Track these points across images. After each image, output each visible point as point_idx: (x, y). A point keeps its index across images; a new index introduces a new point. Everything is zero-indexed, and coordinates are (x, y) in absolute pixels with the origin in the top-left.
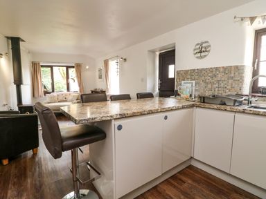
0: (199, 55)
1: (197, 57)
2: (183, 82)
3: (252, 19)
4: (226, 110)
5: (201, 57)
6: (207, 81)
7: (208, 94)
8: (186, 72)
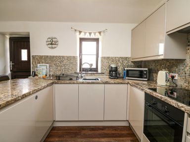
0: (51, 46)
1: (49, 47)
2: (38, 65)
3: (80, 32)
4: (74, 83)
5: (52, 48)
6: (57, 64)
7: (58, 73)
8: (41, 57)
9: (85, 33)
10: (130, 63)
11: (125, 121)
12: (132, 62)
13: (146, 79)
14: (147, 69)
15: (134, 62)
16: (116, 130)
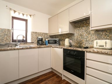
9: (19, 13)
10: (48, 37)
11: (50, 68)
12: (49, 36)
13: (58, 44)
14: (58, 39)
15: (50, 36)
16: (46, 76)
